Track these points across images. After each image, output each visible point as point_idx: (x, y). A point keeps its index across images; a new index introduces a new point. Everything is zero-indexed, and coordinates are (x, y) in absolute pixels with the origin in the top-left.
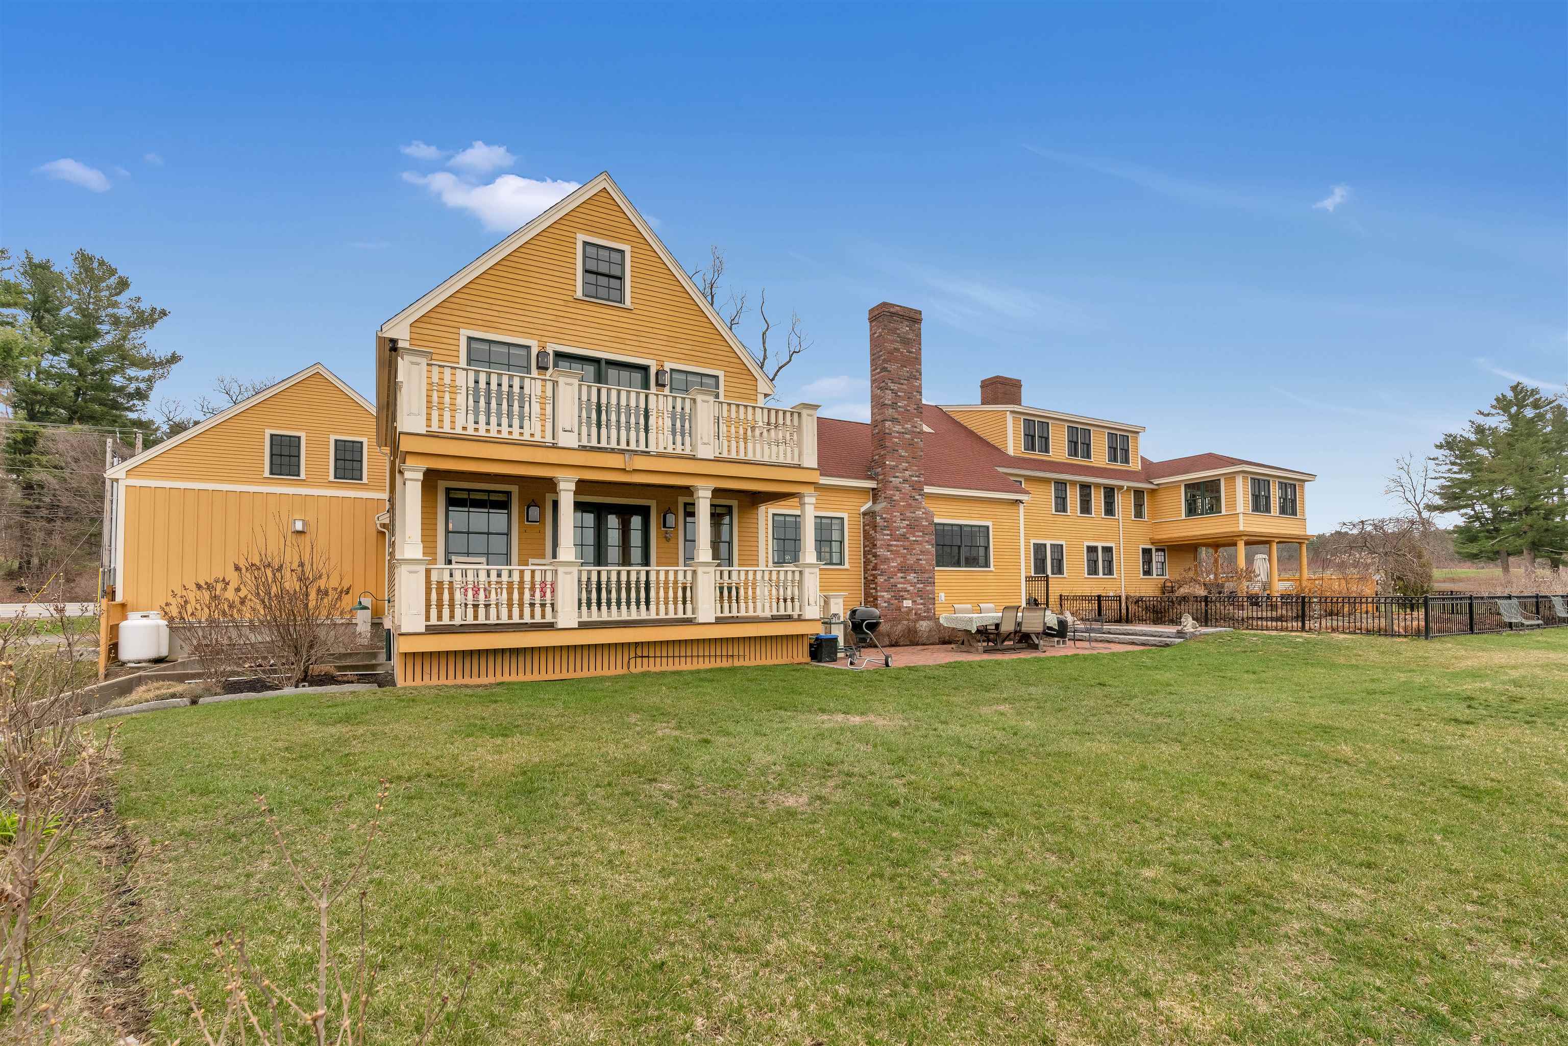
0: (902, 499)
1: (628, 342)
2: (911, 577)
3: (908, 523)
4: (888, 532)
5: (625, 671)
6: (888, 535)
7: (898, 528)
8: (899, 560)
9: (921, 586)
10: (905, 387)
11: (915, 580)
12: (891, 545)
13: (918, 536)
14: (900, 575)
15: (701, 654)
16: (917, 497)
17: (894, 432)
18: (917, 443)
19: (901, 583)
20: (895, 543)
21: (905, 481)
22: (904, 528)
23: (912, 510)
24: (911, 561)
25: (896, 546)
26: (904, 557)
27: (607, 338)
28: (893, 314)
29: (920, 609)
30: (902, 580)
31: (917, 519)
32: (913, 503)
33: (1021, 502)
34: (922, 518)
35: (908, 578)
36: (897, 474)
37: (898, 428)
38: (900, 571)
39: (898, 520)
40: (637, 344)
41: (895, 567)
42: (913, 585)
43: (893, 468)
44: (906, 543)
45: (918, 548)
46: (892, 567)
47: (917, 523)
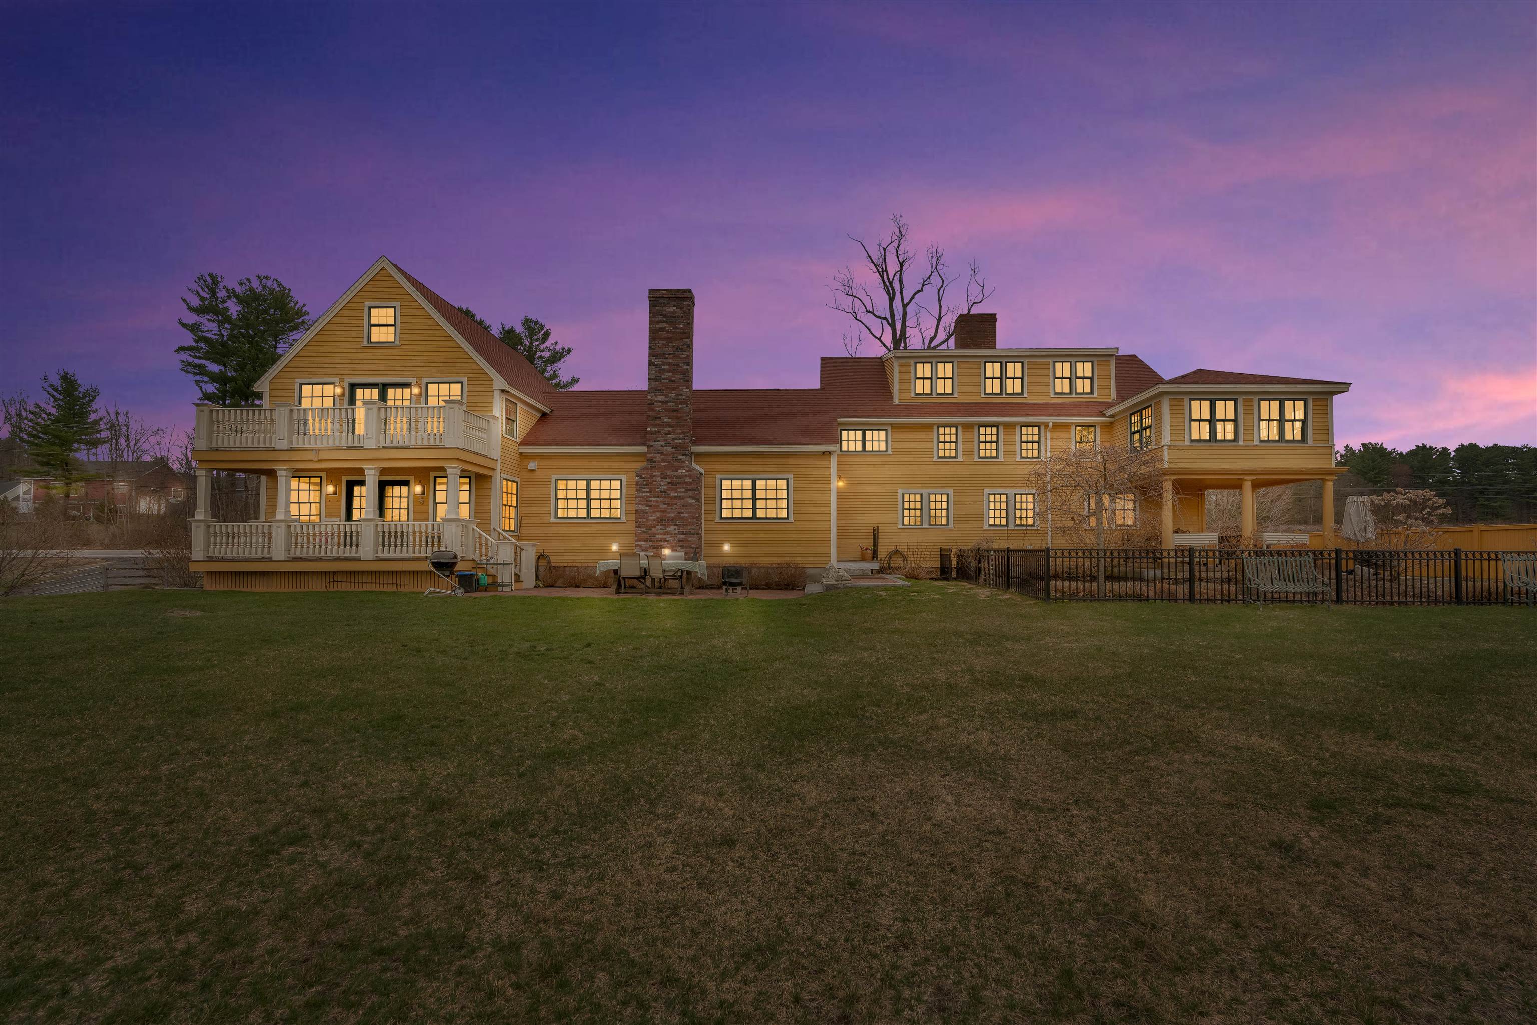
0: (663, 460)
1: (397, 369)
2: (672, 529)
3: (670, 481)
4: (648, 490)
5: (323, 589)
6: (647, 492)
7: (658, 486)
8: (658, 514)
9: (683, 536)
10: (671, 360)
11: (676, 532)
12: (651, 501)
13: (680, 492)
14: (659, 527)
15: (382, 581)
16: (681, 457)
17: (656, 402)
18: (681, 408)
19: (661, 534)
20: (654, 499)
21: (668, 444)
22: (665, 485)
23: (674, 469)
24: (672, 514)
25: (654, 501)
26: (665, 511)
27: (383, 369)
28: (662, 297)
30: (662, 532)
31: (680, 477)
32: (676, 463)
33: (830, 453)
34: (686, 476)
36: (659, 439)
37: (661, 398)
38: (659, 523)
39: (659, 479)
40: (403, 369)
41: (654, 520)
42: (672, 535)
43: (653, 433)
44: (667, 499)
45: (679, 503)
46: (651, 520)
47: (679, 481)
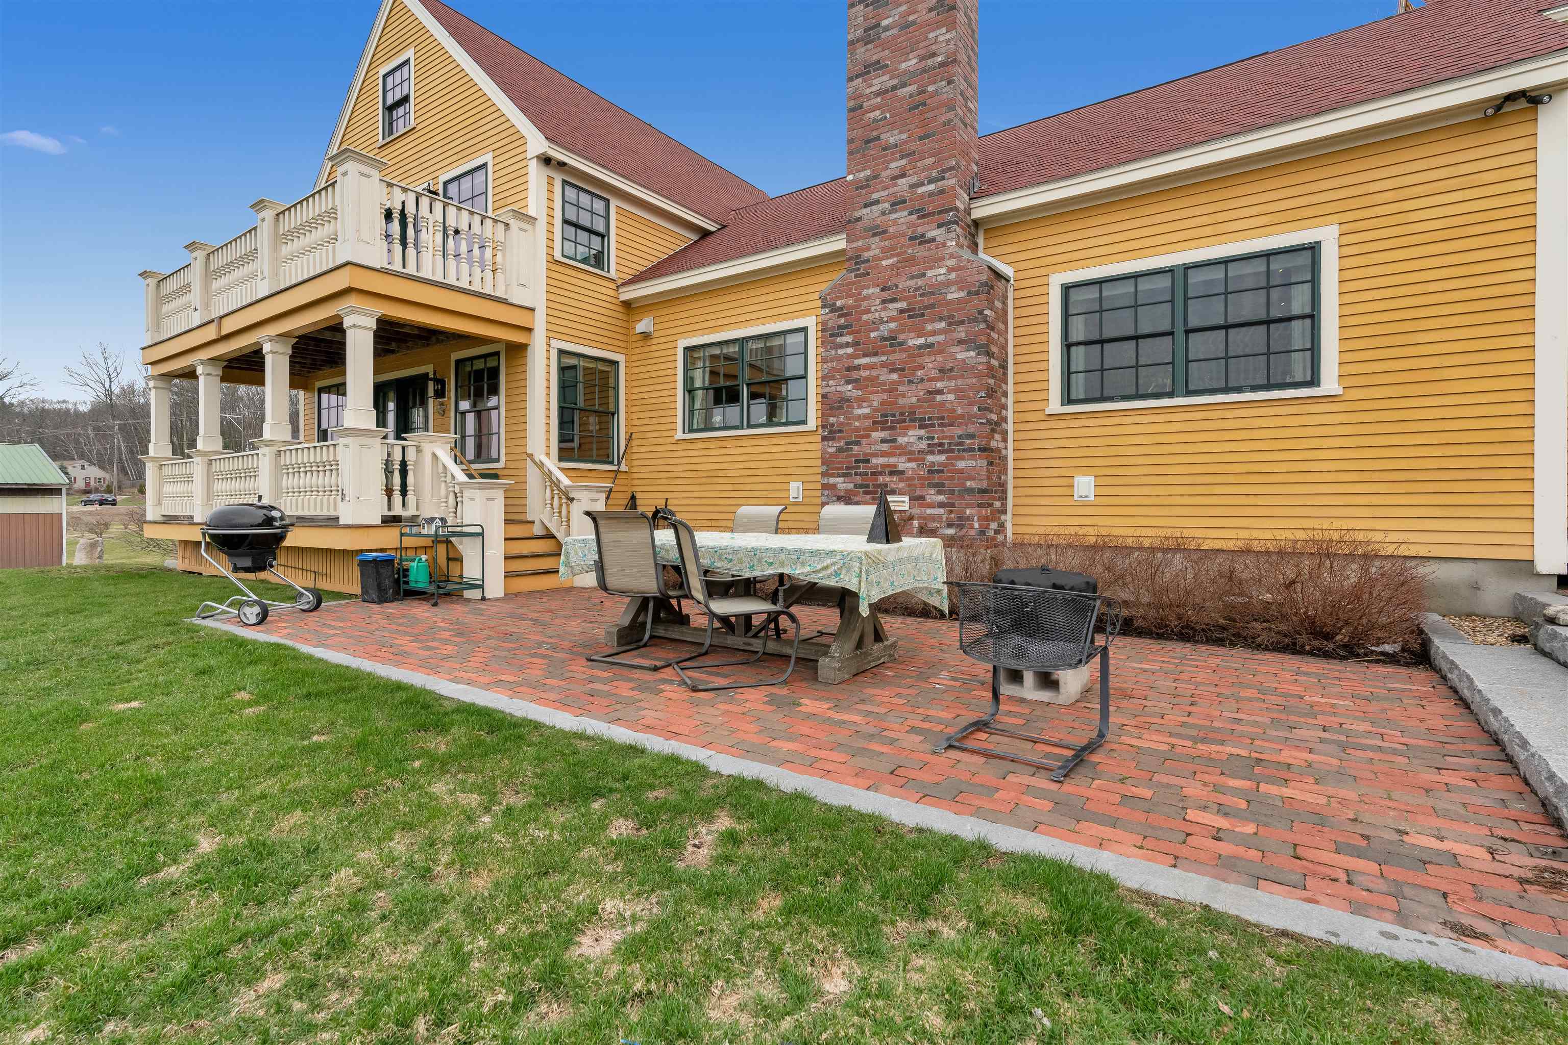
0: (887, 252)
1: (412, 172)
2: (911, 437)
3: (903, 305)
4: (849, 339)
6: (847, 345)
7: (875, 324)
8: (876, 400)
9: (942, 458)
11: (923, 446)
12: (857, 368)
13: (934, 333)
14: (877, 435)
16: (935, 233)
18: (934, 93)
19: (884, 454)
20: (865, 361)
22: (892, 319)
23: (915, 270)
24: (910, 397)
26: (892, 389)
29: (933, 518)
30: (885, 447)
31: (932, 291)
32: (920, 252)
34: (948, 284)
35: (901, 440)
38: (879, 424)
40: (419, 169)
41: (866, 417)
42: (914, 457)
44: (897, 357)
45: (931, 364)
46: (859, 418)
47: (932, 301)
